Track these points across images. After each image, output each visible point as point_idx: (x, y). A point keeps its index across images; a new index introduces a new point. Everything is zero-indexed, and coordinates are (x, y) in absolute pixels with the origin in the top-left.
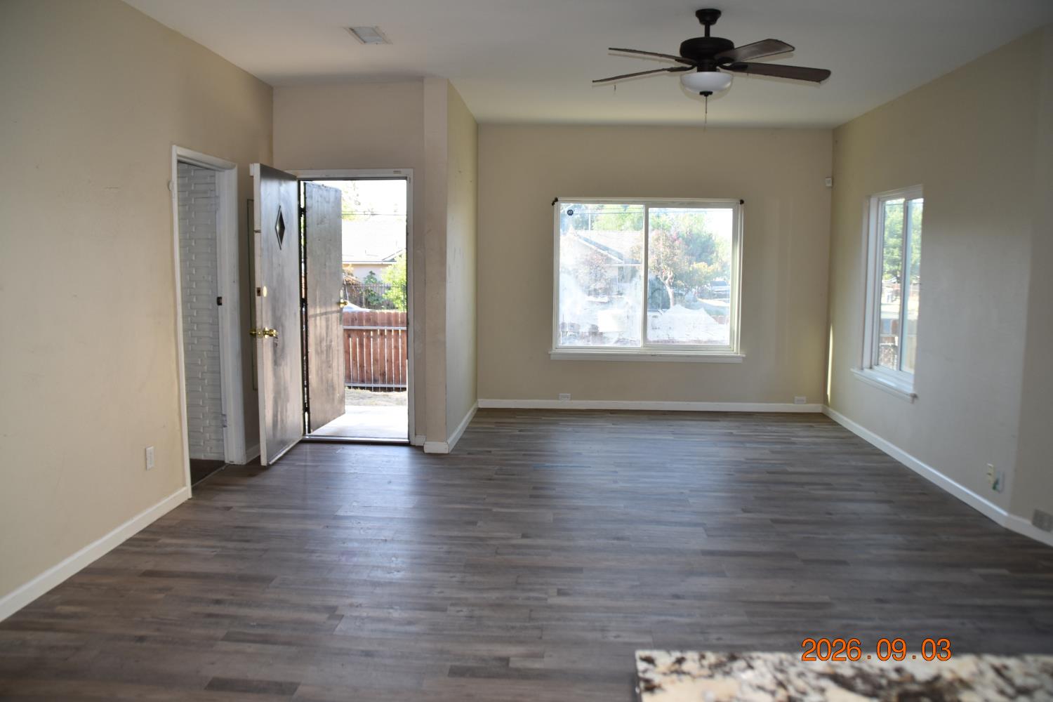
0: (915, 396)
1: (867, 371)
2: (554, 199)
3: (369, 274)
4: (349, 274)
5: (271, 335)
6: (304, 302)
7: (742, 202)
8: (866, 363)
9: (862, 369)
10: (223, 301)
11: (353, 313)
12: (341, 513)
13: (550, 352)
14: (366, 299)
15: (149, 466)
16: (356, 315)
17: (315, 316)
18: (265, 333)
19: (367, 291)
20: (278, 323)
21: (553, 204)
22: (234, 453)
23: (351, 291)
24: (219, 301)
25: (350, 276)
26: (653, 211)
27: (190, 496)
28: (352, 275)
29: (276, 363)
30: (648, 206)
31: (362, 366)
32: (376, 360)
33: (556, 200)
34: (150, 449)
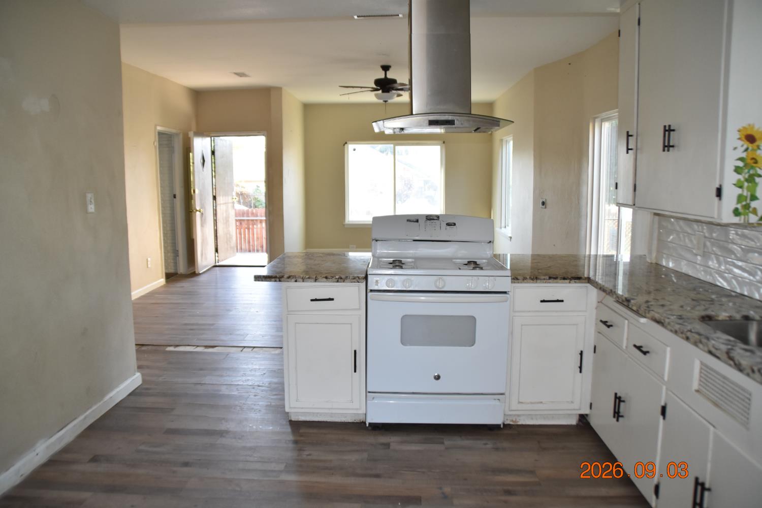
0: (511, 238)
1: (503, 229)
2: (345, 143)
3: (256, 187)
4: (242, 187)
5: (200, 212)
6: (214, 198)
7: (444, 142)
8: (503, 225)
9: (501, 228)
10: (177, 197)
11: (243, 210)
12: (232, 287)
13: (344, 223)
14: (254, 204)
15: (149, 266)
16: (245, 211)
17: (220, 204)
18: (197, 211)
19: (255, 199)
20: (203, 206)
21: (344, 145)
22: (182, 269)
23: (244, 199)
24: (175, 196)
25: (243, 189)
26: (398, 148)
27: (165, 283)
28: (244, 188)
29: (202, 226)
30: (395, 145)
31: (249, 242)
32: (258, 238)
33: (346, 143)
34: (149, 259)
